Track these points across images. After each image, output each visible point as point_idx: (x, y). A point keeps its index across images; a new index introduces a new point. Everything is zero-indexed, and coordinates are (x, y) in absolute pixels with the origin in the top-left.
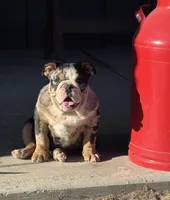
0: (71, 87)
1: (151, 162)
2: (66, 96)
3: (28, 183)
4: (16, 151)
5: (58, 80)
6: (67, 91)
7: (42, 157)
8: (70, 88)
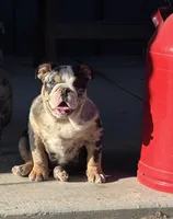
0: (68, 91)
1: (163, 184)
2: (61, 100)
3: (28, 204)
4: (17, 168)
5: (53, 82)
6: (62, 95)
7: (41, 176)
8: (66, 92)
